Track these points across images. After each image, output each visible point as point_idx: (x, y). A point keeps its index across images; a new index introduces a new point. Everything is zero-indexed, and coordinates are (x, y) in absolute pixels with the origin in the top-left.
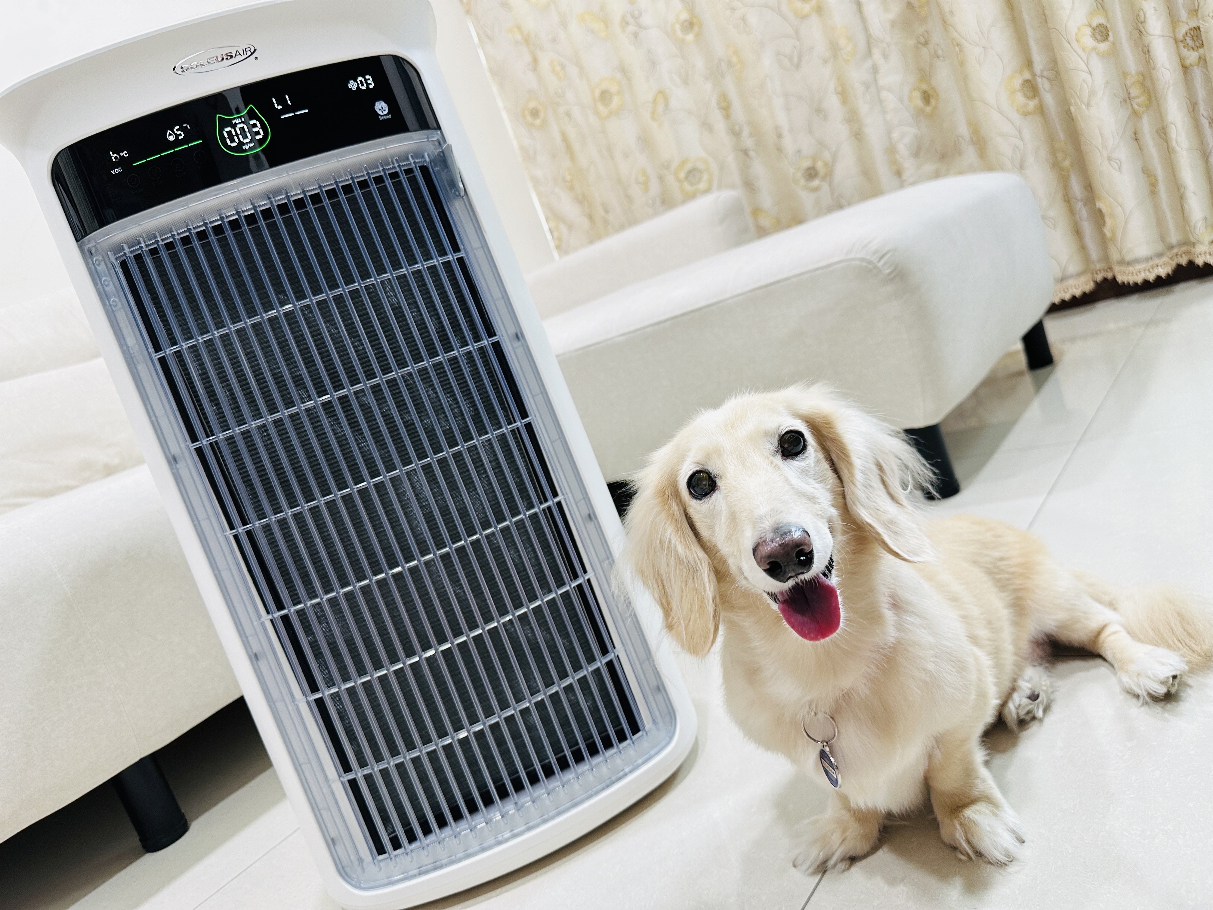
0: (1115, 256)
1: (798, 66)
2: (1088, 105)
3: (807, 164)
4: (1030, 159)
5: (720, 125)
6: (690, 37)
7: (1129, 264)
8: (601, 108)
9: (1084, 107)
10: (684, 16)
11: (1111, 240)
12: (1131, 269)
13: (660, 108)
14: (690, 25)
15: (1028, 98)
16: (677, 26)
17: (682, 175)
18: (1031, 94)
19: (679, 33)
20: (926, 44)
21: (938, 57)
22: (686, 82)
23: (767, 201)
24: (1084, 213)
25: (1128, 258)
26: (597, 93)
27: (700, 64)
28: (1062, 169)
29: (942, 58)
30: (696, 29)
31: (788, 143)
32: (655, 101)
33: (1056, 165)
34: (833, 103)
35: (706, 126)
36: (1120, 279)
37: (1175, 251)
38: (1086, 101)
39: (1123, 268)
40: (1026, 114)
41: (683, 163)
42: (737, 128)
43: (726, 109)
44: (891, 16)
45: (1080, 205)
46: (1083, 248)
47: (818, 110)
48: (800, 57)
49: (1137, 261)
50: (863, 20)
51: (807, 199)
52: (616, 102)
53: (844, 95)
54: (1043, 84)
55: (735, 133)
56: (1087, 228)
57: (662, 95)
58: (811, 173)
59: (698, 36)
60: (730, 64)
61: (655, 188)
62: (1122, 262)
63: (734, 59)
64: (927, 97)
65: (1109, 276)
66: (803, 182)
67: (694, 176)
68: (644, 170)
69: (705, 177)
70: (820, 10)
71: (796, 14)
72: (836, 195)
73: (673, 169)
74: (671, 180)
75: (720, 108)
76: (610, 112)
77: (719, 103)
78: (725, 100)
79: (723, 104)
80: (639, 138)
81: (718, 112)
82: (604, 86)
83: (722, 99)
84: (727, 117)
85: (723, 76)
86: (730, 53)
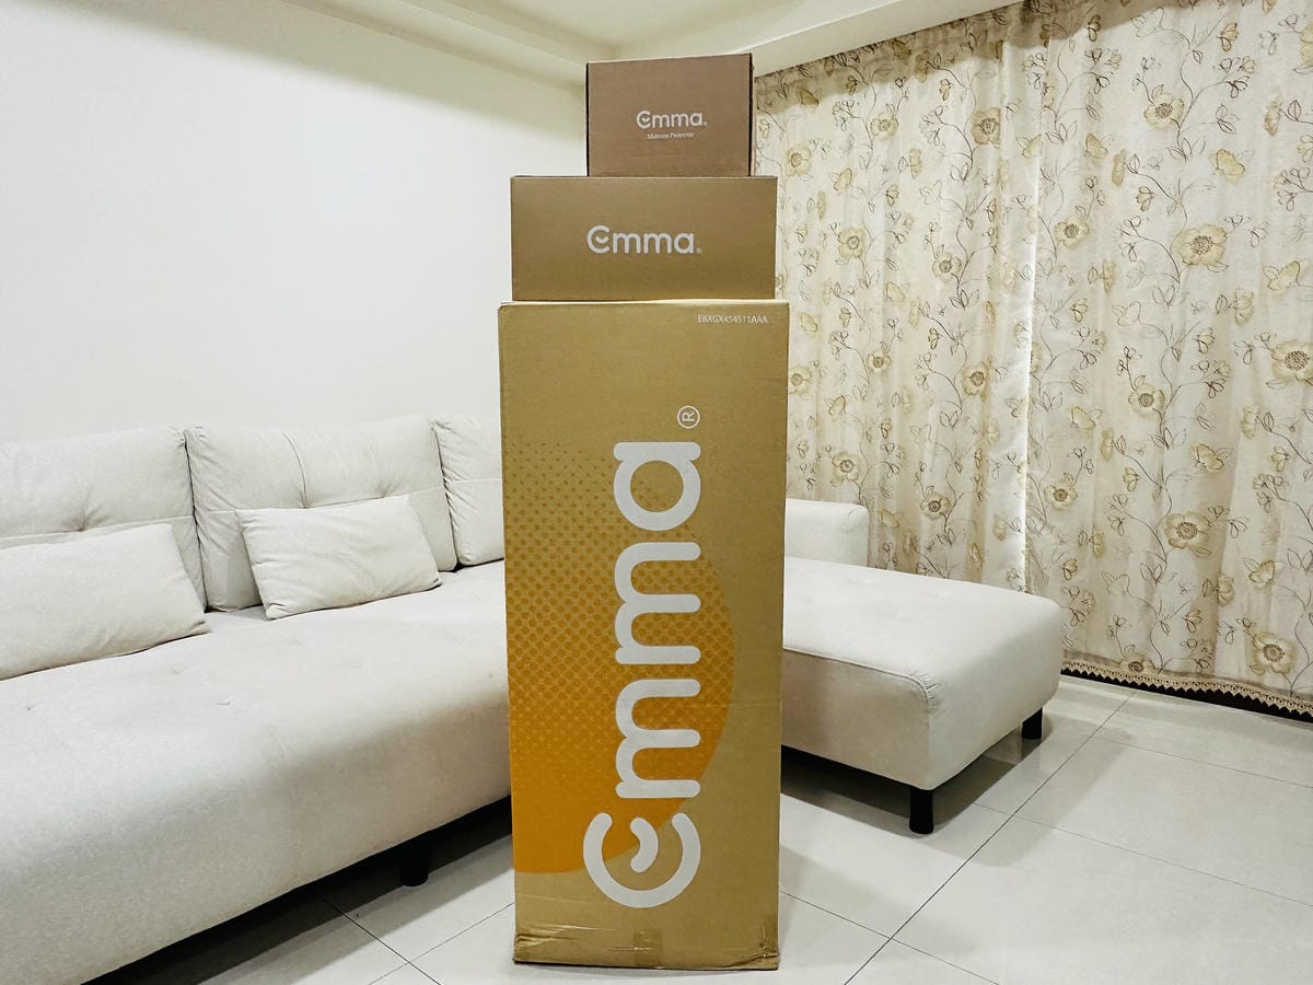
1: (953, 427)
3: (934, 498)
5: (878, 440)
6: (878, 370)
10: (879, 354)
14: (881, 361)
16: (871, 358)
17: (838, 463)
19: (871, 364)
21: (1087, 469)
22: (864, 399)
23: (893, 507)
26: (791, 374)
27: (879, 394)
30: (884, 366)
31: (926, 477)
32: (836, 401)
34: (969, 463)
35: (868, 436)
41: (842, 454)
42: (890, 447)
43: (886, 432)
47: (957, 464)
48: (957, 421)
52: (802, 386)
53: (980, 462)
55: (887, 451)
57: (843, 399)
58: (934, 506)
59: (884, 371)
60: (901, 401)
63: (906, 400)
66: (926, 510)
67: (847, 466)
68: (806, 441)
69: (855, 470)
70: (983, 396)
71: (965, 389)
72: (947, 528)
73: (833, 453)
74: (826, 459)
75: (882, 428)
76: (796, 390)
77: (883, 424)
78: (888, 424)
79: (886, 426)
80: (811, 418)
81: (880, 429)
82: (798, 371)
83: (886, 422)
84: (885, 437)
85: (893, 406)
86: (905, 393)
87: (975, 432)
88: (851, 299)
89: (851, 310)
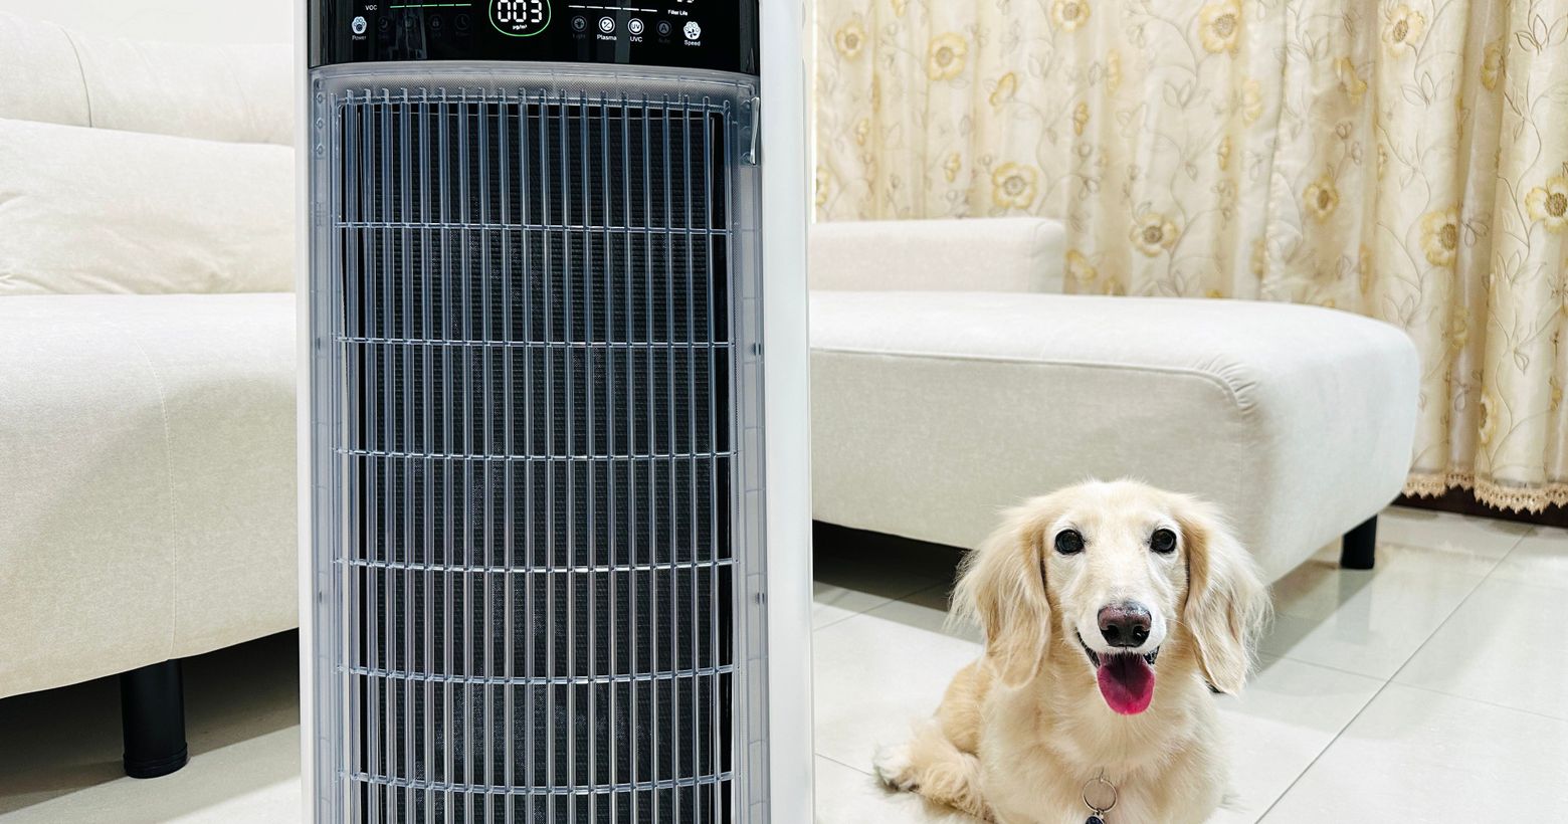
0: (1482, 466)
1: (1184, 105)
2: (1513, 281)
3: (1154, 222)
4: (1423, 317)
5: (1067, 139)
6: (1070, 25)
7: (1496, 482)
8: (934, 65)
9: (1507, 281)
11: (1485, 445)
12: (1496, 488)
13: (1004, 94)
14: (1075, 12)
15: (1445, 245)
16: (1060, 7)
17: (1001, 180)
18: (1450, 243)
19: (1059, 15)
20: (1345, 137)
21: (1354, 157)
22: (1046, 75)
23: (1089, 246)
24: (1462, 402)
25: (1497, 475)
26: (936, 48)
27: (1070, 60)
28: (1455, 342)
29: (1357, 161)
30: (1081, 18)
31: (1140, 191)
32: (1001, 82)
33: (1449, 334)
34: (1210, 164)
35: (1051, 134)
36: (1478, 494)
37: (1555, 486)
38: (1512, 276)
39: (1488, 484)
40: (1436, 264)
41: (1008, 166)
42: (1086, 150)
43: (1081, 123)
44: (1316, 92)
45: (1461, 390)
46: (1447, 442)
47: (1189, 165)
48: (1191, 97)
49: (1508, 483)
50: (1283, 84)
51: (1137, 262)
52: (953, 67)
53: (1227, 159)
54: (1467, 236)
55: (1082, 155)
56: (1460, 420)
57: (1013, 79)
58: (1154, 235)
59: (1079, 26)
60: (1105, 73)
61: (962, 182)
62: (1488, 477)
63: (1113, 70)
64: (1324, 199)
65: (1466, 486)
66: (1140, 240)
67: (1015, 186)
68: (958, 156)
69: (1028, 191)
70: (1234, 51)
71: (1204, 44)
72: (1174, 270)
73: (993, 168)
74: (986, 179)
75: (1075, 119)
76: (943, 74)
77: (1075, 113)
78: (1084, 112)
79: (1079, 116)
80: (966, 117)
81: (1070, 122)
82: (947, 43)
83: (1080, 110)
84: (1079, 132)
85: (1092, 84)
86: (1111, 60)
87: (1219, 112)
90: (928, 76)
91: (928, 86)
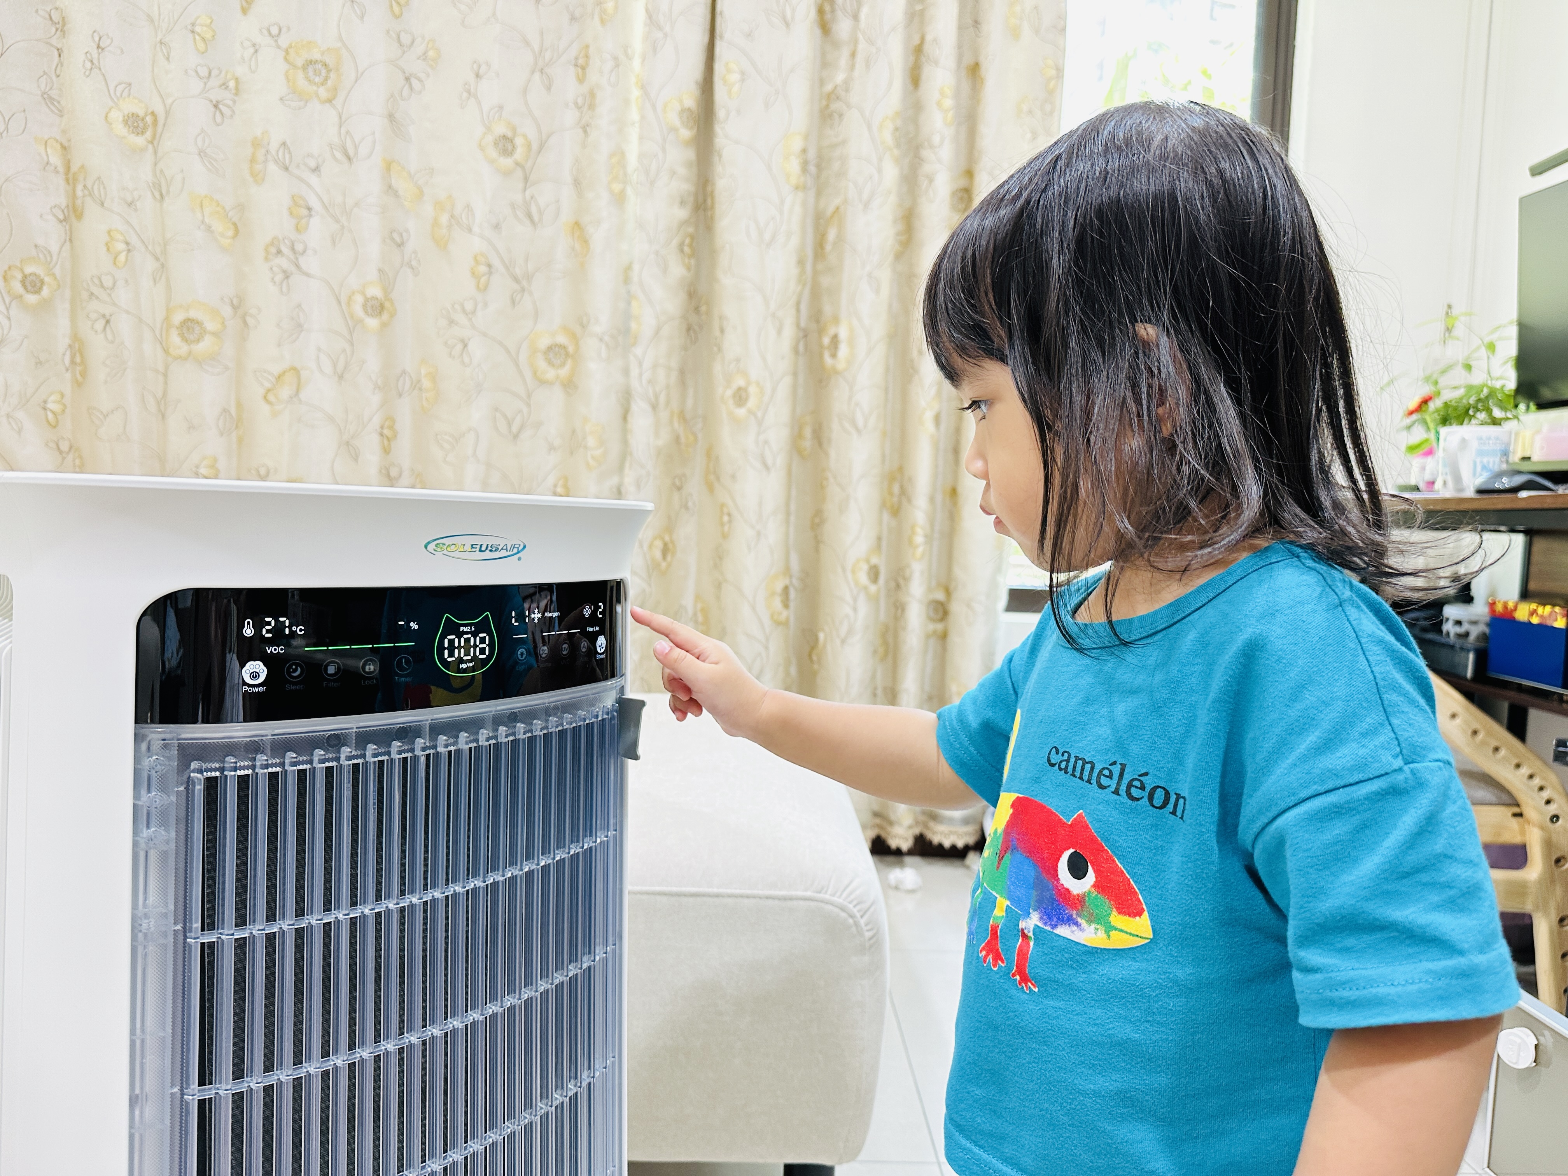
1: (516, 437)
2: (843, 642)
5: (372, 457)
6: (373, 323)
8: (175, 338)
9: (838, 642)
10: (375, 291)
13: (285, 392)
14: (377, 308)
15: (782, 606)
16: (359, 299)
18: (785, 603)
19: (358, 309)
20: (679, 489)
21: (687, 509)
22: (341, 377)
26: (178, 318)
27: (373, 365)
29: (692, 512)
30: (385, 316)
32: (279, 377)
35: (350, 449)
40: (778, 623)
42: (394, 468)
43: (388, 440)
44: (658, 443)
48: (522, 428)
50: (626, 429)
52: (205, 345)
55: (388, 477)
57: (296, 375)
59: (384, 325)
60: (416, 385)
63: (426, 383)
64: (666, 551)
68: (215, 460)
70: (570, 385)
71: (535, 373)
75: (382, 435)
76: (190, 353)
77: (382, 427)
78: (391, 428)
79: (386, 432)
80: (225, 411)
81: (376, 438)
82: (192, 314)
83: (387, 424)
84: (386, 451)
85: (400, 396)
86: (423, 372)
87: (552, 448)
88: (313, 179)
89: (314, 202)
90: (166, 351)
91: (167, 367)
